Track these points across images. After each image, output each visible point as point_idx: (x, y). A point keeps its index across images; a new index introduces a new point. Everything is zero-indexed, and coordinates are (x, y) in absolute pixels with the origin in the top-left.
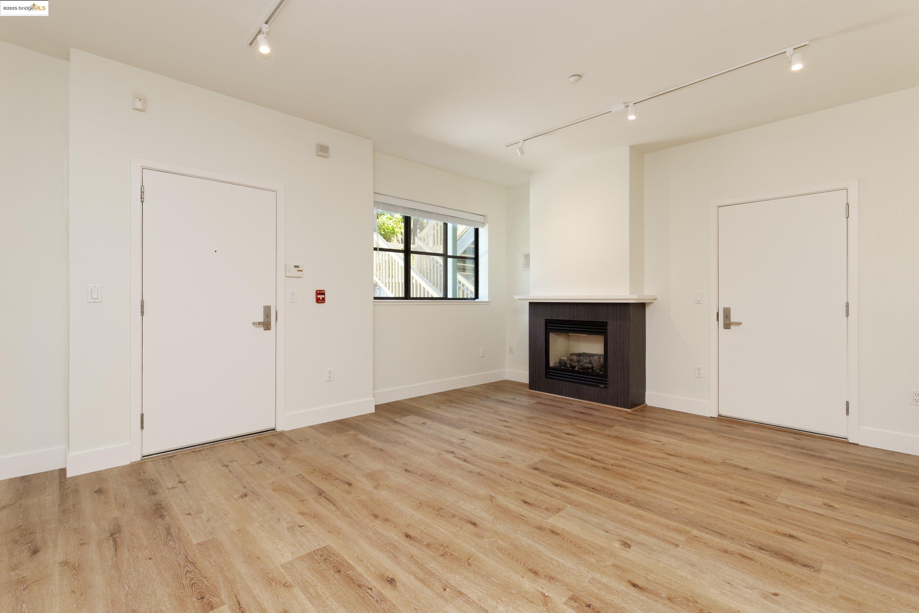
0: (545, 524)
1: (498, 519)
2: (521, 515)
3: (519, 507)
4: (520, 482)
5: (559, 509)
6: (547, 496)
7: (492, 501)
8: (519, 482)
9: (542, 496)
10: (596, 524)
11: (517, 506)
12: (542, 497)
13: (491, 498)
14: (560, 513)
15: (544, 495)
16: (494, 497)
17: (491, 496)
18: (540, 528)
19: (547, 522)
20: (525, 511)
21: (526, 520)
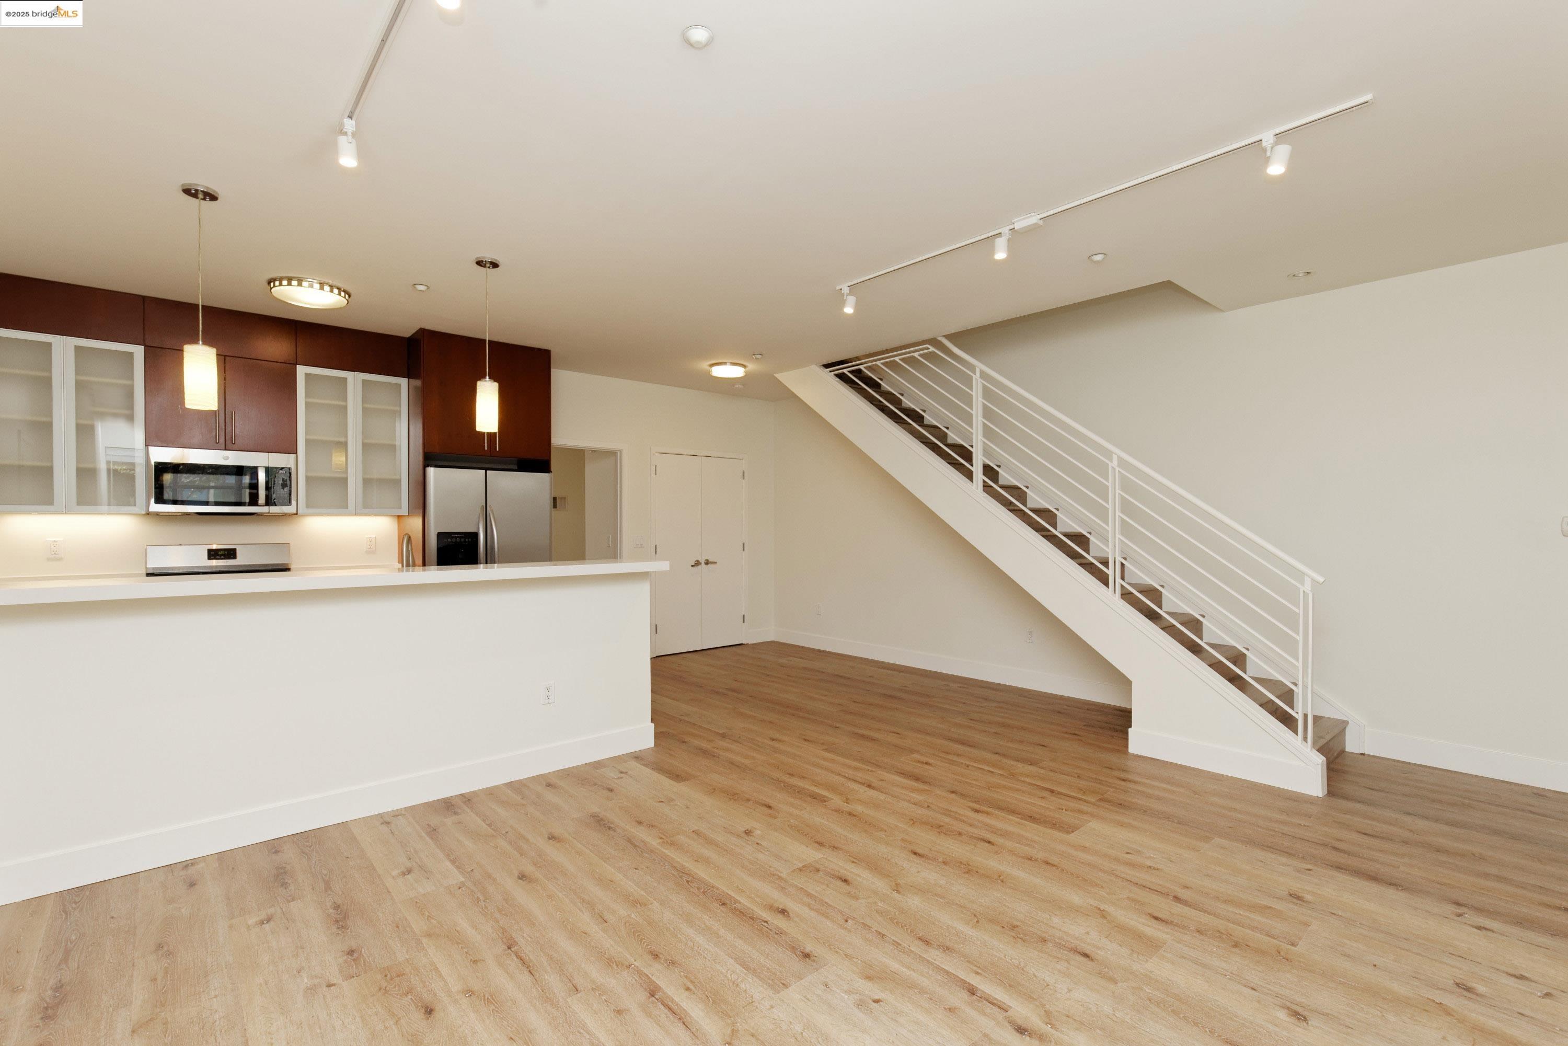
0: (826, 852)
1: (886, 859)
2: (856, 863)
3: (857, 875)
4: (847, 921)
5: (800, 870)
6: (809, 891)
7: (896, 884)
8: (849, 921)
9: (816, 892)
10: (763, 851)
11: (859, 876)
12: (818, 889)
13: (897, 888)
14: (800, 865)
15: (813, 893)
16: (894, 891)
17: (898, 892)
18: (835, 848)
19: (824, 855)
20: (848, 868)
21: (850, 858)
